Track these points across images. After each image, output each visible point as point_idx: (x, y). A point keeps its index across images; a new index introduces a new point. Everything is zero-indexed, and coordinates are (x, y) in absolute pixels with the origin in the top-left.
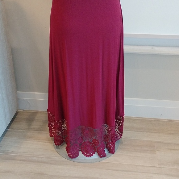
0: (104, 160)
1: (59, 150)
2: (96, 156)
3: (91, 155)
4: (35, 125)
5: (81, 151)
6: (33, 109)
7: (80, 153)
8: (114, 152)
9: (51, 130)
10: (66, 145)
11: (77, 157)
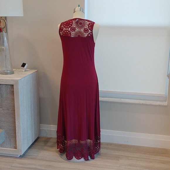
0: (87, 162)
1: (62, 156)
2: (83, 159)
3: (80, 159)
4: (49, 144)
5: (74, 156)
6: (49, 136)
7: (74, 157)
8: (94, 158)
9: (58, 145)
10: (66, 153)
11: (72, 160)
